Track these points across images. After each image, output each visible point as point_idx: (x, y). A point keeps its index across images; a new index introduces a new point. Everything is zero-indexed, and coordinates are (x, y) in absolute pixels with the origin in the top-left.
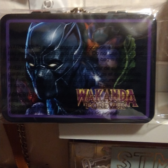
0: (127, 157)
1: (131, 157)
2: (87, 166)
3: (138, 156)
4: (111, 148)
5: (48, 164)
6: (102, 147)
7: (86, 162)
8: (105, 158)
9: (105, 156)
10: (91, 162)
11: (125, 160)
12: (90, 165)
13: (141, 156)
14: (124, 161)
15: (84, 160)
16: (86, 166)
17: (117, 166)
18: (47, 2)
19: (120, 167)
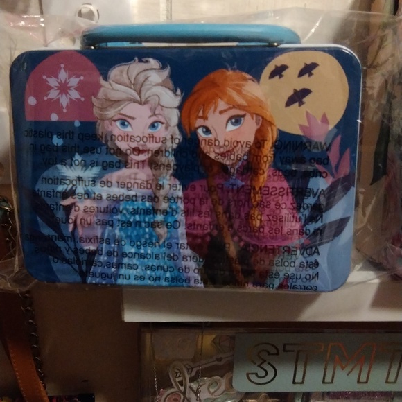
0: (269, 354)
1: (278, 354)
2: (180, 379)
3: (293, 351)
4: (233, 338)
5: (87, 381)
6: (214, 336)
7: (177, 371)
8: (220, 360)
9: (221, 355)
10: (190, 369)
11: (264, 361)
12: (187, 377)
13: (298, 352)
14: (261, 364)
15: (173, 368)
16: (177, 380)
17: (248, 375)
18: (84, 11)
19: (253, 378)
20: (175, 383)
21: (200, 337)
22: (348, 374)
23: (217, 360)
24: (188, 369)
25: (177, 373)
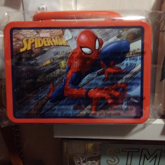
0: (116, 152)
1: (120, 152)
2: (79, 161)
3: (126, 151)
4: (101, 145)
6: (93, 144)
9: (96, 152)
10: (83, 158)
12: (82, 161)
14: (113, 156)
15: (76, 157)
17: (107, 161)
18: (41, 8)
19: (109, 162)
20: (77, 163)
21: (87, 144)
22: (150, 162)
23: (94, 154)
24: (82, 158)
25: (77, 159)
